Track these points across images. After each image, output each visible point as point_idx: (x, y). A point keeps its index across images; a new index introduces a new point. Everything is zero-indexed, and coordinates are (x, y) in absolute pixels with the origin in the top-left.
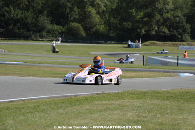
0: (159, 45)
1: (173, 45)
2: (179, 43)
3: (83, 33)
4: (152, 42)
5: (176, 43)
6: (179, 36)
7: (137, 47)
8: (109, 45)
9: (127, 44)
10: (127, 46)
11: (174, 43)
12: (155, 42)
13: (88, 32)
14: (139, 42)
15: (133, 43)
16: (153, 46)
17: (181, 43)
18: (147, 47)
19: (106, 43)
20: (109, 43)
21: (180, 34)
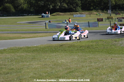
0: (62, 15)
1: (71, 15)
2: (74, 13)
3: (13, 10)
4: (57, 13)
5: (72, 13)
6: (74, 9)
7: (47, 17)
8: (30, 17)
9: (41, 15)
10: (41, 16)
11: (71, 13)
12: (59, 13)
13: (17, 9)
14: (48, 14)
15: (45, 15)
16: (58, 16)
17: (76, 13)
18: (54, 16)
19: (28, 15)
20: (30, 15)
21: (75, 7)
